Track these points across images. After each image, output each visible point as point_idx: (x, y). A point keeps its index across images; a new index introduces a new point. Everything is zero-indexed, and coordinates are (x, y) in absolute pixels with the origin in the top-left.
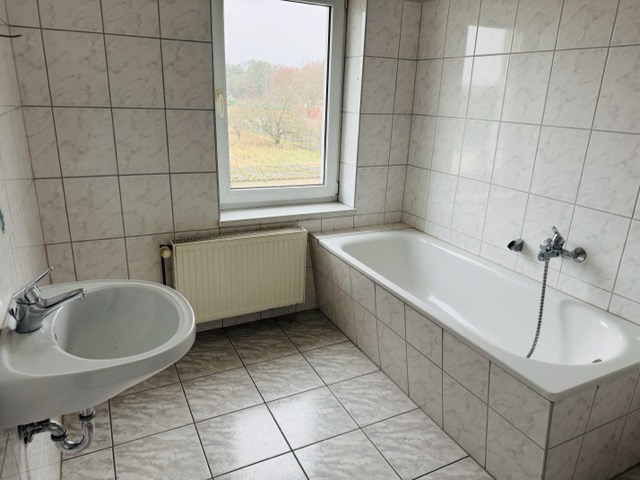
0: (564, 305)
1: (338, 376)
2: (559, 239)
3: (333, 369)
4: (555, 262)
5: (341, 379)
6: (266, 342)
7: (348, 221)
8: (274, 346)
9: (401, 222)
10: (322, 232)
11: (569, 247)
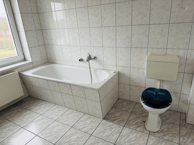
0: (95, 71)
1: (43, 111)
2: (90, 56)
3: (41, 110)
4: (90, 61)
5: (45, 111)
6: (14, 112)
7: (31, 66)
8: (18, 111)
9: (48, 62)
10: (23, 71)
11: (92, 57)
